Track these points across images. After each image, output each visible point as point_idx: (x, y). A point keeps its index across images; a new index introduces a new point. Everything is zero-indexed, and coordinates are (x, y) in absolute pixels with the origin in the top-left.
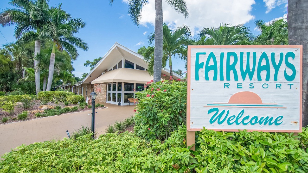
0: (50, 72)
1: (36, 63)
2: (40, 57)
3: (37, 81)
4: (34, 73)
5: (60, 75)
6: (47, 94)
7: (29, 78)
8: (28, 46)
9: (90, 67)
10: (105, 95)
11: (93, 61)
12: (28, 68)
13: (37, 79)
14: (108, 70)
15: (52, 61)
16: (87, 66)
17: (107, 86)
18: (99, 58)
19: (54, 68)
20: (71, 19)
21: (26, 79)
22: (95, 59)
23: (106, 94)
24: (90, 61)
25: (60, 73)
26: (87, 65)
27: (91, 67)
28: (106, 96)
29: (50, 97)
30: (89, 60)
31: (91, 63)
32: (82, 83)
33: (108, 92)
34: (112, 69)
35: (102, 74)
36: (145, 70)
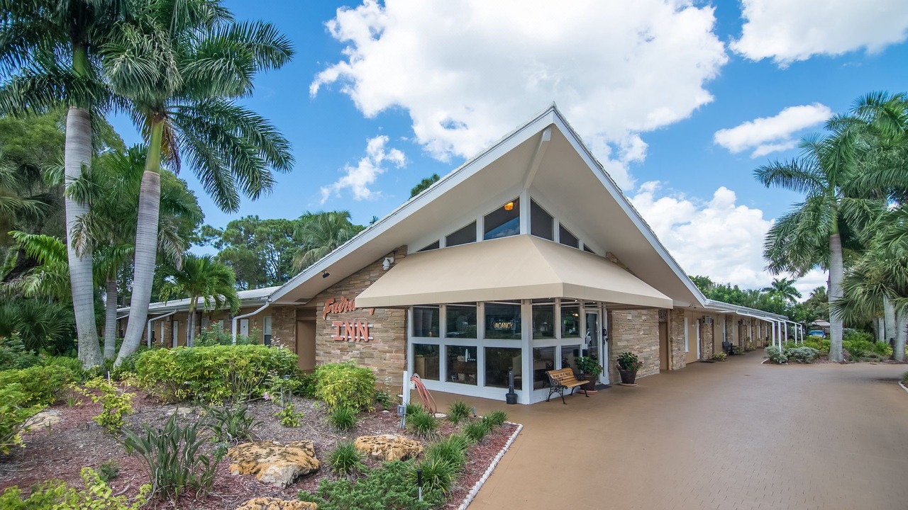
0: (142, 254)
1: (73, 213)
2: (89, 187)
3: (83, 297)
4: (66, 260)
5: (184, 269)
6: (197, 364)
7: (46, 281)
8: (18, 144)
9: (215, 247)
10: (403, 356)
11: (225, 229)
12: (34, 236)
13: (78, 285)
14: (411, 250)
15: (150, 205)
16: (202, 245)
17: (406, 316)
18: (245, 217)
19: (159, 239)
20: (231, 24)
21: (34, 284)
22: (234, 222)
23: (405, 351)
24: (214, 227)
25: (183, 262)
26: (205, 241)
27: (218, 248)
28: (406, 358)
29: (213, 379)
30: (211, 225)
31: (220, 234)
32: (267, 305)
33: (412, 340)
34: (442, 245)
35: (386, 264)
36: (581, 247)
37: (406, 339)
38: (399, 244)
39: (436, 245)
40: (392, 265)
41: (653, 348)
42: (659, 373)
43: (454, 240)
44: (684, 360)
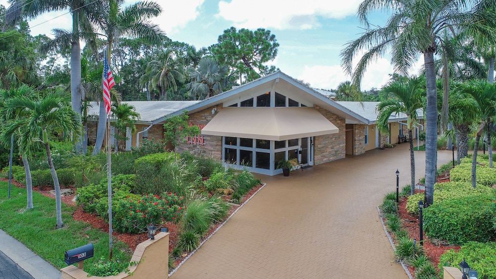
10: (220, 153)
14: (225, 106)
23: (221, 151)
32: (152, 125)
33: (225, 146)
34: (239, 105)
35: (213, 112)
36: (300, 106)
37: (222, 145)
38: (220, 102)
39: (236, 105)
40: (216, 113)
41: (341, 145)
42: (344, 157)
43: (244, 104)
44: (364, 149)
